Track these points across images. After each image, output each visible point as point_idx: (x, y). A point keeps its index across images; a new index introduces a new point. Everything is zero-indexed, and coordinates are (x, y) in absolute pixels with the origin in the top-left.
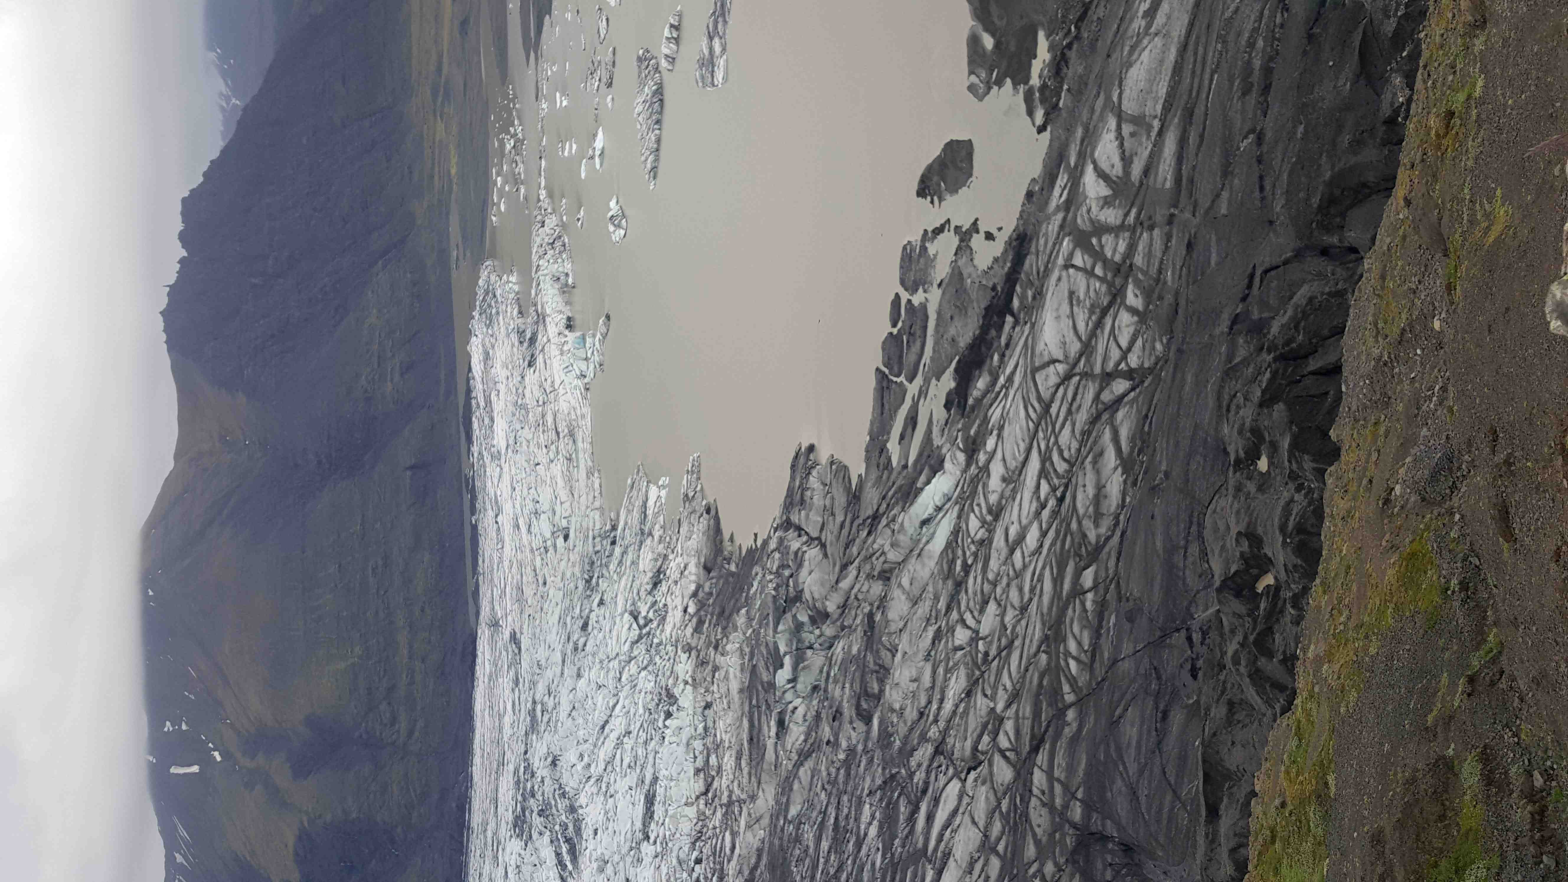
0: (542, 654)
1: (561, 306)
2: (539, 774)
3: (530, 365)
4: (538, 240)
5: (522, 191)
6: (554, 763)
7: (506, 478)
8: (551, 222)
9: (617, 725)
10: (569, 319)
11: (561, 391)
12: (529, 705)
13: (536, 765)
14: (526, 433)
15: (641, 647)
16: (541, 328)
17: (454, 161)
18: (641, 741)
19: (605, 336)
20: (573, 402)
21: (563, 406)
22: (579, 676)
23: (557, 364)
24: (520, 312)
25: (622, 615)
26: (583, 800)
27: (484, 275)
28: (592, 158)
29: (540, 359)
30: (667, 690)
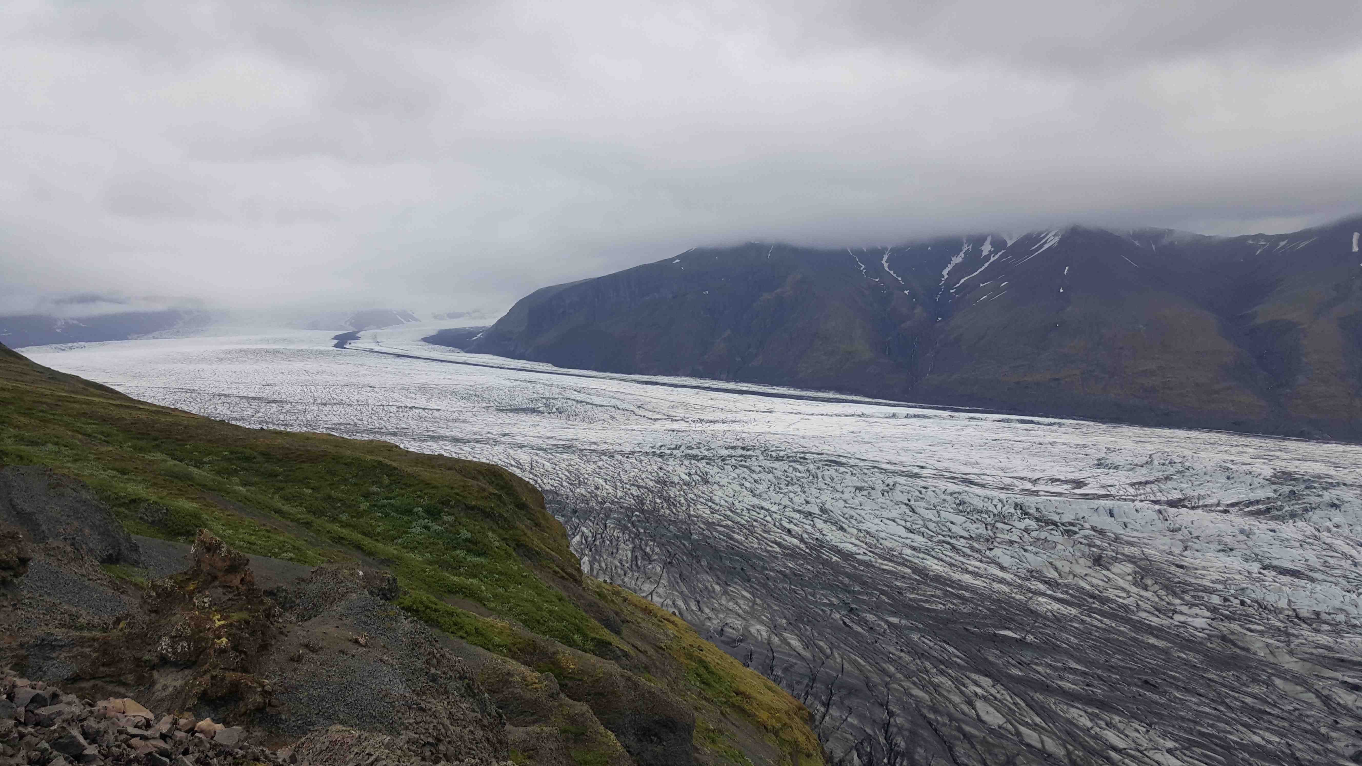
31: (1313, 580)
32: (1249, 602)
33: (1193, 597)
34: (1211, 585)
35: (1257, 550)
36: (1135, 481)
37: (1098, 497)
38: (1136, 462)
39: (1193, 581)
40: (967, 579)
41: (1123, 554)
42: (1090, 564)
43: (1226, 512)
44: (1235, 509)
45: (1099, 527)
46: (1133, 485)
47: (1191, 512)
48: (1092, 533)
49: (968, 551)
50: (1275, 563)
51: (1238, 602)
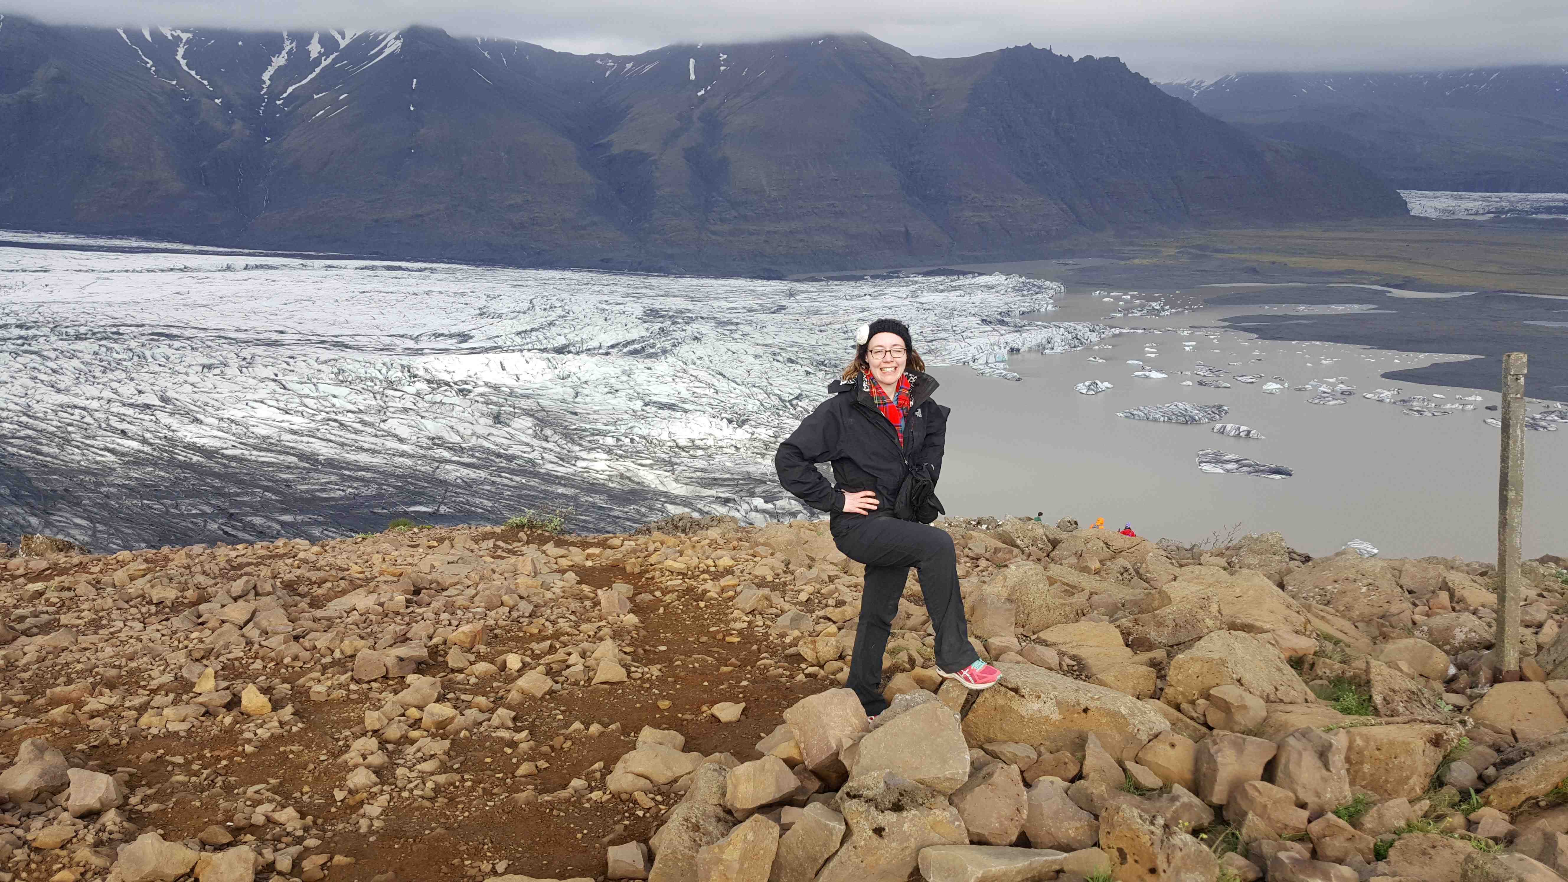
0: (771, 329)
1: (1028, 345)
2: (688, 328)
3: (983, 320)
4: (1080, 327)
5: (1119, 315)
6: (696, 338)
7: (898, 302)
8: (1094, 337)
9: (722, 385)
10: (1018, 350)
11: (963, 344)
12: (735, 320)
13: (694, 326)
14: (932, 318)
15: (776, 401)
16: (1012, 329)
17: (1145, 262)
18: (712, 401)
19: (1004, 377)
20: (955, 353)
21: (952, 345)
22: (756, 356)
23: (983, 341)
24: (1023, 313)
25: (799, 388)
26: (671, 359)
27: (1054, 285)
28: (1143, 369)
29: (987, 328)
30: (747, 420)
31: (686, 411)
32: (637, 439)
33: (590, 442)
34: (605, 428)
35: (637, 388)
36: (520, 330)
37: (486, 350)
38: (518, 309)
39: (588, 426)
40: (364, 458)
41: (520, 408)
42: (490, 422)
43: (607, 354)
44: (615, 350)
45: (494, 382)
46: (519, 333)
47: (577, 357)
48: (486, 390)
49: (359, 426)
50: (654, 399)
51: (628, 440)
